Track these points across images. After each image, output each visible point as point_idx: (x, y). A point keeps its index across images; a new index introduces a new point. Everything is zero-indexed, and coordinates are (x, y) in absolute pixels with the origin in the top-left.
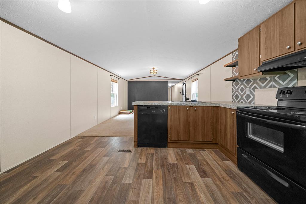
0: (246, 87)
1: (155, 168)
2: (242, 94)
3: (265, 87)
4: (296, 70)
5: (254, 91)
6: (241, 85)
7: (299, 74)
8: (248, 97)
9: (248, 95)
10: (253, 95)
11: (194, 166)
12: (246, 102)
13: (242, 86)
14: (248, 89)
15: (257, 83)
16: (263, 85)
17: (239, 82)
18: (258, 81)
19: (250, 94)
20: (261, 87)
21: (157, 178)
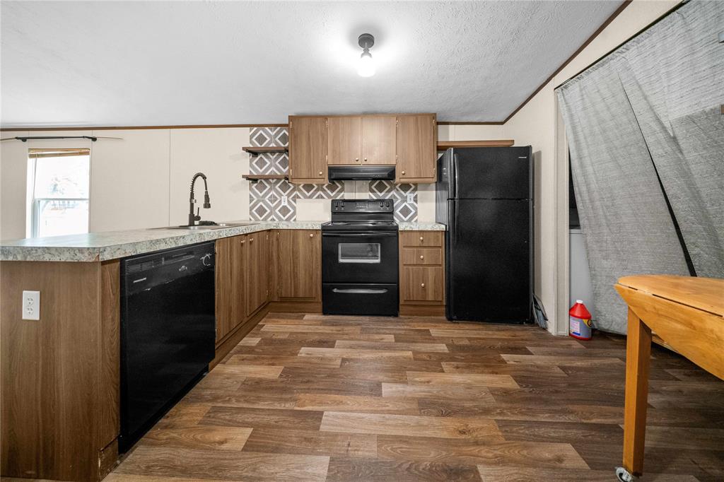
0: (281, 195)
1: (288, 406)
2: (273, 205)
3: (311, 197)
4: (343, 181)
5: (295, 201)
6: (270, 189)
7: (346, 186)
8: (284, 211)
9: (284, 207)
10: (294, 208)
11: (303, 348)
12: (280, 219)
13: (273, 192)
14: (284, 198)
15: (300, 191)
16: (308, 195)
17: (267, 185)
18: (301, 187)
19: (288, 207)
20: (305, 197)
21: (321, 403)
